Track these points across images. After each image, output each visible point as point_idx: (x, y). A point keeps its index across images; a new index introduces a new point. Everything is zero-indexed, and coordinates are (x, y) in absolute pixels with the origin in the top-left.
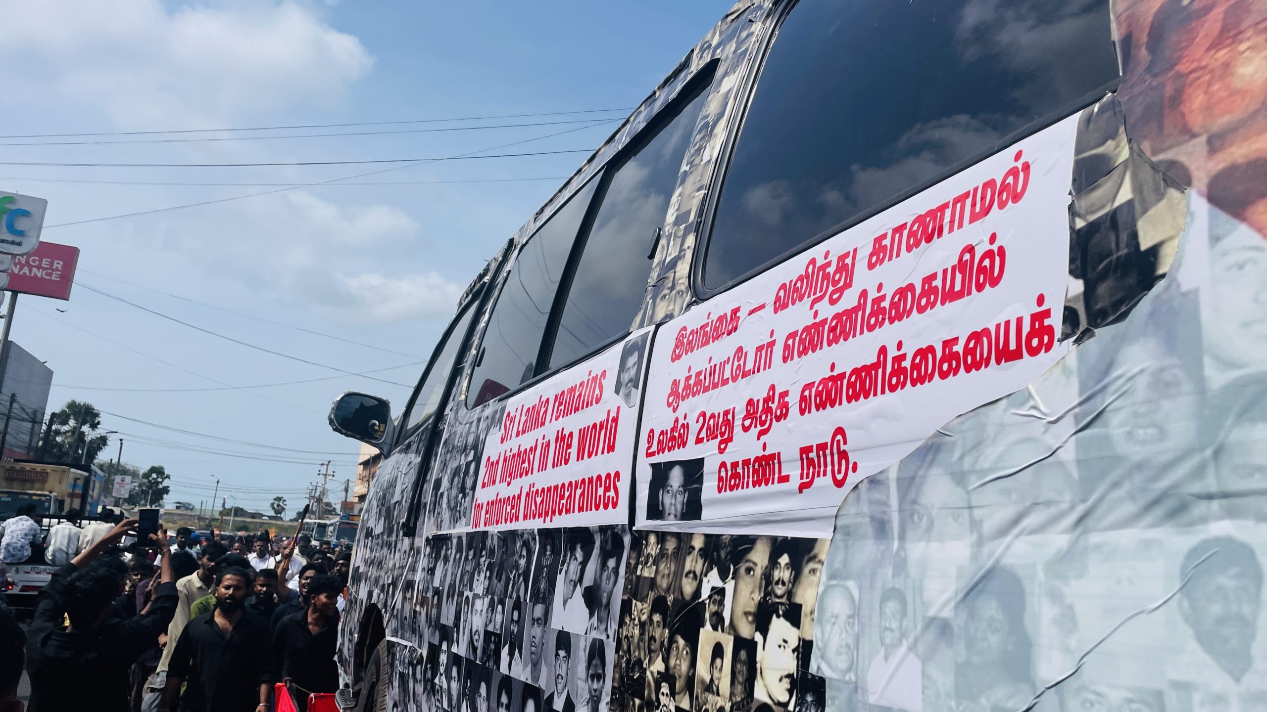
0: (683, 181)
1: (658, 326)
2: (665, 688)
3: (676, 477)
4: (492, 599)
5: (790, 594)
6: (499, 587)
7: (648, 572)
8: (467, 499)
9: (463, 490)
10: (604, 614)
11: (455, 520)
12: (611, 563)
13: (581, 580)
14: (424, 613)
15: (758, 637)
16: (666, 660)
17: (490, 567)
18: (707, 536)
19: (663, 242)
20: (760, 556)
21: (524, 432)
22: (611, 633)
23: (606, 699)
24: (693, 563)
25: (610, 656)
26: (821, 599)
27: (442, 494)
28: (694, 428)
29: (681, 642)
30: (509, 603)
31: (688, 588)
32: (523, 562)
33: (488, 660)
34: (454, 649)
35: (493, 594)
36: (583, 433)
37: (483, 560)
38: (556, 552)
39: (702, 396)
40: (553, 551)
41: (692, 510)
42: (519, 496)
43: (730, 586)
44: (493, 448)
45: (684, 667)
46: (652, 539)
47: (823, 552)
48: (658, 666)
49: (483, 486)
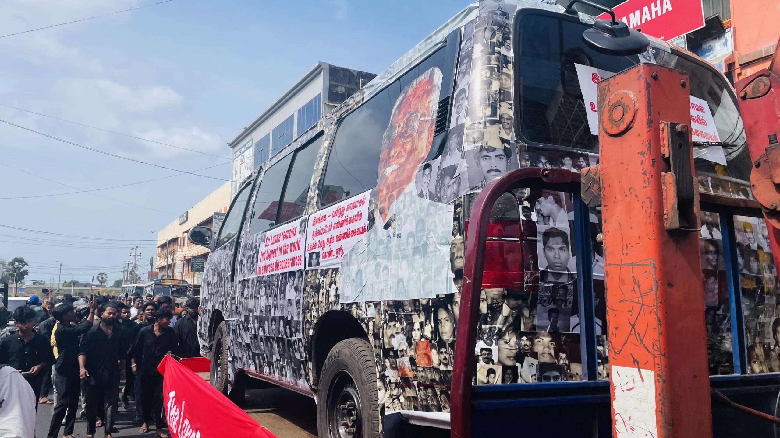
0: (315, 173)
1: (309, 215)
2: (313, 305)
3: (314, 256)
4: (267, 296)
5: (335, 279)
6: (269, 292)
7: (309, 280)
8: (255, 266)
9: (253, 263)
10: (299, 292)
11: (251, 274)
12: (301, 279)
13: (293, 285)
14: (241, 307)
15: (330, 289)
16: (313, 299)
17: (265, 287)
18: (321, 269)
19: (310, 190)
20: (330, 272)
21: (273, 244)
22: (301, 296)
23: (301, 312)
24: (318, 276)
25: (301, 302)
26: (339, 279)
27: (244, 265)
28: (318, 244)
29: (316, 294)
30: (273, 296)
31: (317, 282)
32: (276, 283)
33: (267, 314)
34: (255, 314)
35: (267, 294)
36: (291, 244)
37: (262, 285)
38: (286, 278)
39: (319, 236)
40: (285, 279)
41: (318, 264)
42: (273, 264)
43: (325, 280)
44: (263, 248)
45: (317, 299)
46: (310, 272)
47: (340, 270)
48: (312, 301)
49: (261, 261)
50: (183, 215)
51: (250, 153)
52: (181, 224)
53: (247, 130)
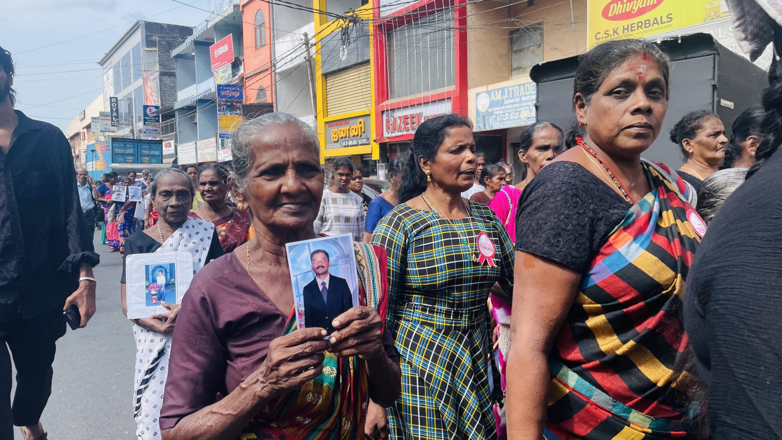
50: (81, 113)
51: (111, 72)
52: (81, 120)
53: (107, 55)
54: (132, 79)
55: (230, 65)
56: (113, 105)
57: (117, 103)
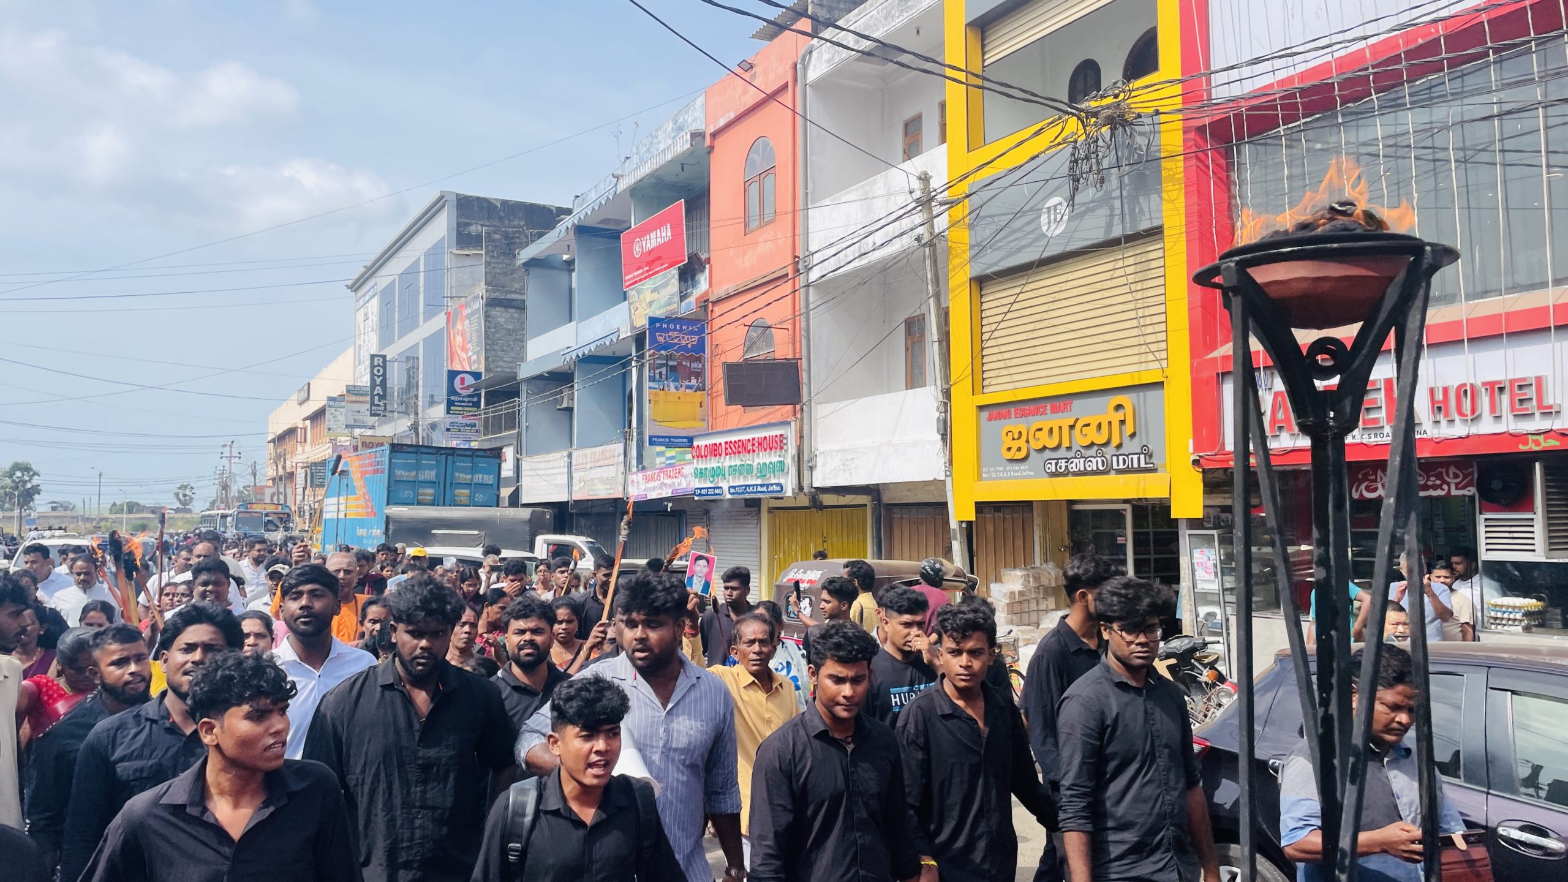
50: (302, 389)
51: (374, 305)
52: (301, 404)
53: (368, 269)
54: (421, 317)
55: (674, 272)
56: (375, 371)
57: (384, 368)
